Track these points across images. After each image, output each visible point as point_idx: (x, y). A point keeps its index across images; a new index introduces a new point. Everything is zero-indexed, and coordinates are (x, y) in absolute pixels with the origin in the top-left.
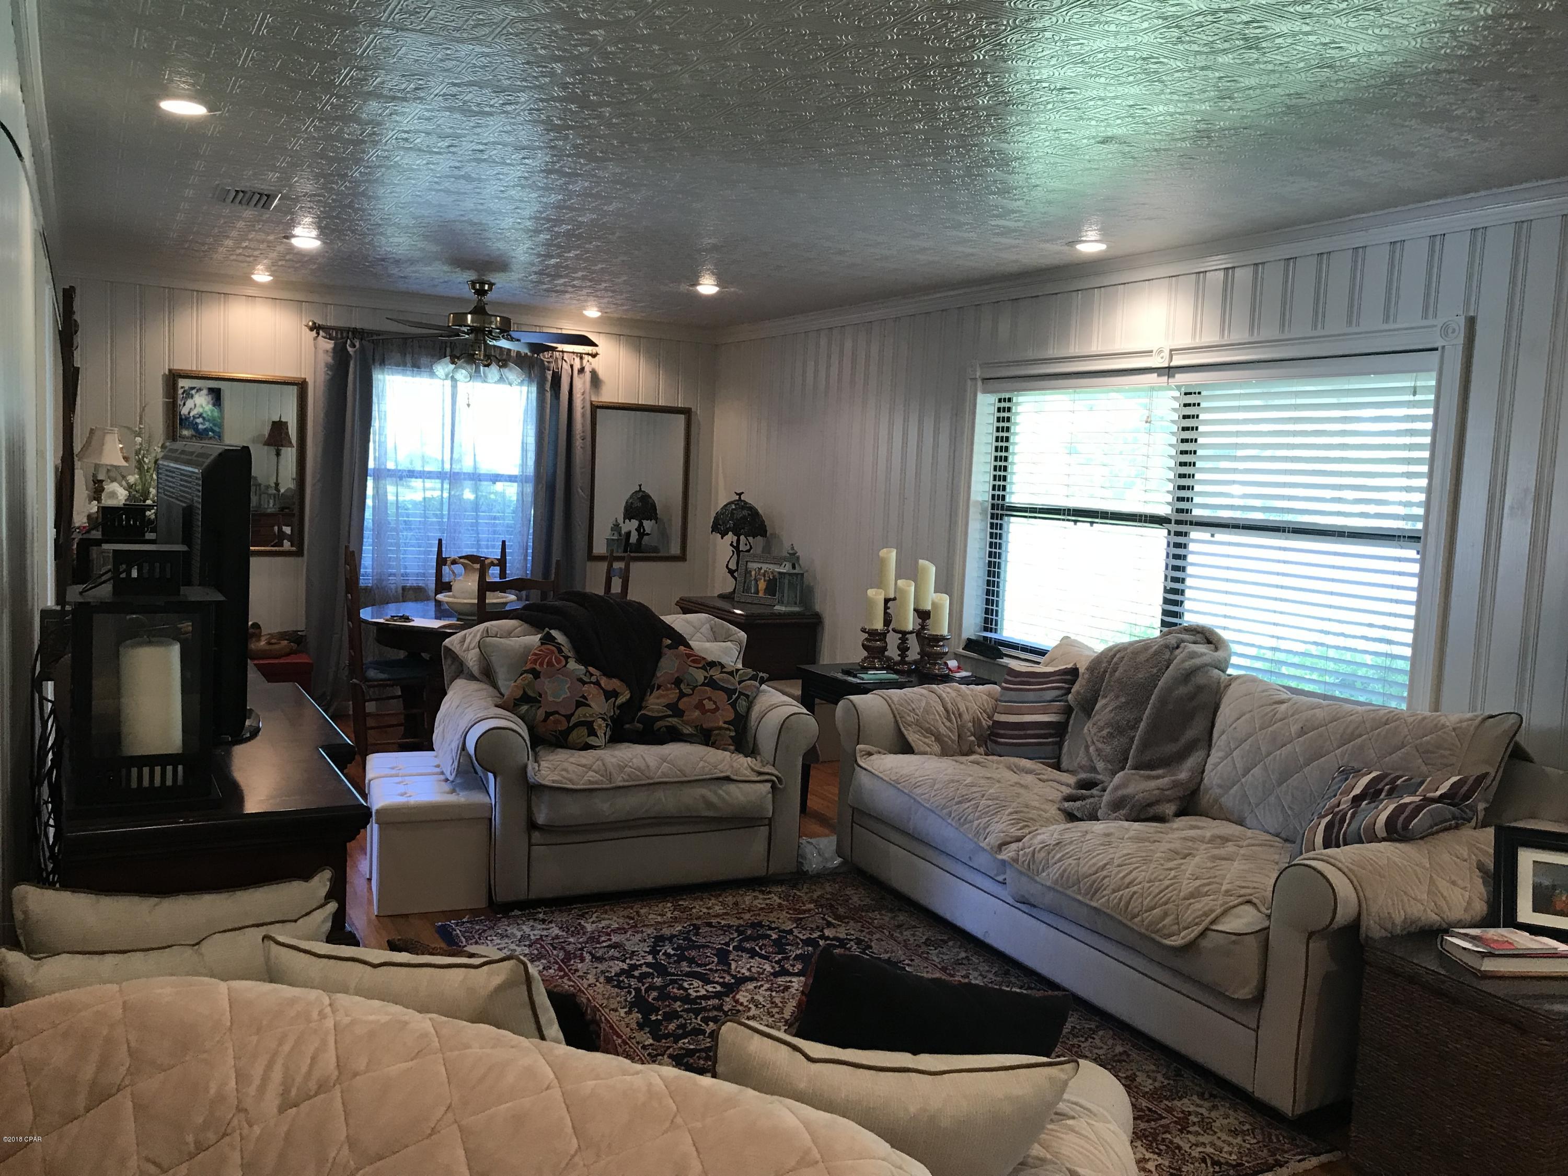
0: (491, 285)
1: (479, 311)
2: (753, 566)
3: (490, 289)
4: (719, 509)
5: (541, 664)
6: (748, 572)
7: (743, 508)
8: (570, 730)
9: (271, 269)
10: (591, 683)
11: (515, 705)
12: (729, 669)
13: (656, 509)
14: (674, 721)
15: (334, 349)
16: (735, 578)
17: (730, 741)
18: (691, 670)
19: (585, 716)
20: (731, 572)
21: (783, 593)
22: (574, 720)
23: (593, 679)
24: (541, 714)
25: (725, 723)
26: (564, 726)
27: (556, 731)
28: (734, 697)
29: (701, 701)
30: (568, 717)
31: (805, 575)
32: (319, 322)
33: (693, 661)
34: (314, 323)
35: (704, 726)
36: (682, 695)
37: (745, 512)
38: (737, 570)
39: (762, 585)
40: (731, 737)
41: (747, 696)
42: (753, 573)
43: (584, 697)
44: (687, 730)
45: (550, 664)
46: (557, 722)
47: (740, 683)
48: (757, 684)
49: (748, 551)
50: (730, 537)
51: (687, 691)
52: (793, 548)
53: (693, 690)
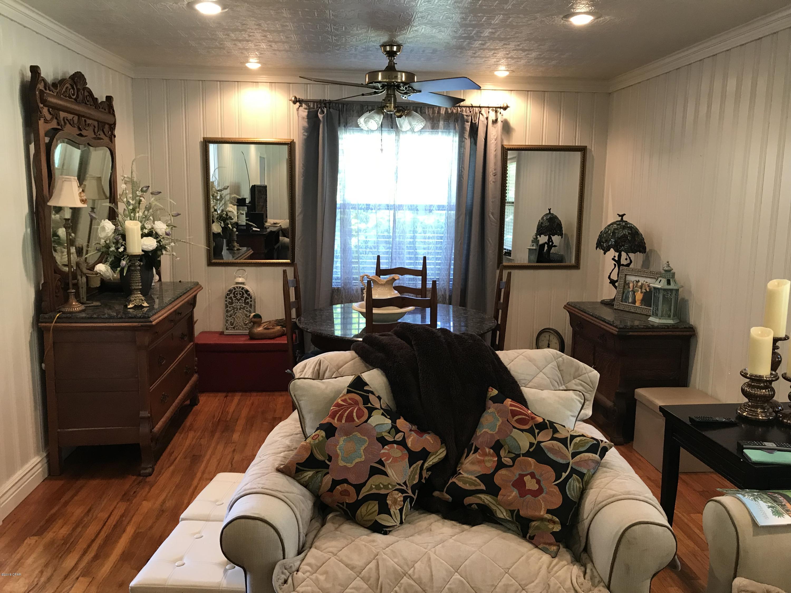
0: (399, 46)
1: (391, 69)
2: (631, 279)
3: (399, 50)
4: (603, 229)
5: (340, 419)
6: (626, 284)
7: (624, 228)
8: (359, 504)
9: (261, 59)
10: (395, 442)
11: (298, 471)
12: (562, 434)
13: (561, 228)
14: (486, 499)
15: (308, 116)
16: (616, 287)
17: (553, 540)
18: (516, 433)
19: (378, 487)
20: (613, 282)
21: (657, 306)
22: (364, 492)
23: (399, 437)
24: (328, 480)
25: (549, 511)
26: (351, 499)
27: (342, 504)
28: (564, 475)
29: (522, 476)
30: (358, 488)
31: (680, 290)
32: (300, 96)
33: (518, 421)
34: (296, 98)
35: (522, 513)
36: (500, 465)
37: (626, 232)
38: (617, 281)
39: (639, 296)
40: (554, 533)
41: (582, 475)
42: (631, 285)
43: (381, 462)
44: (502, 514)
45: (350, 418)
46: (345, 493)
47: (574, 455)
48: (597, 457)
49: (628, 265)
50: (612, 253)
51: (507, 460)
52: (668, 266)
53: (514, 460)
